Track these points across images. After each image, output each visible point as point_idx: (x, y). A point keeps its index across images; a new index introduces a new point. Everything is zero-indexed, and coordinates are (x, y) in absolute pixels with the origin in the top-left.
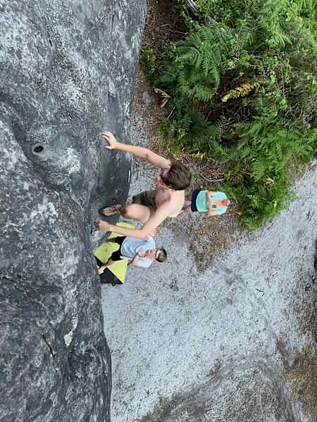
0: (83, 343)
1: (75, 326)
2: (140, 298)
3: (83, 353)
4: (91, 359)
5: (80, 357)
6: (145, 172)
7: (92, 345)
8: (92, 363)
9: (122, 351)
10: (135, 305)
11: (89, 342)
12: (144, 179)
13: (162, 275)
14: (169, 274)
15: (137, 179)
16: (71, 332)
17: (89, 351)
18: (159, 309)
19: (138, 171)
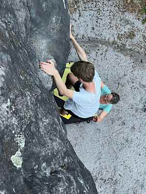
0: (44, 165)
1: (22, 145)
2: (117, 128)
3: (48, 174)
4: (59, 180)
5: (44, 179)
6: (87, 7)
7: (57, 166)
8: (61, 184)
9: (114, 179)
10: (114, 135)
11: (52, 163)
12: (86, 13)
13: (132, 102)
14: (139, 99)
15: (80, 16)
16: (19, 152)
17: (54, 172)
18: (138, 134)
19: (78, 7)
